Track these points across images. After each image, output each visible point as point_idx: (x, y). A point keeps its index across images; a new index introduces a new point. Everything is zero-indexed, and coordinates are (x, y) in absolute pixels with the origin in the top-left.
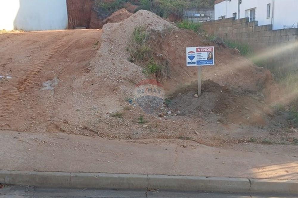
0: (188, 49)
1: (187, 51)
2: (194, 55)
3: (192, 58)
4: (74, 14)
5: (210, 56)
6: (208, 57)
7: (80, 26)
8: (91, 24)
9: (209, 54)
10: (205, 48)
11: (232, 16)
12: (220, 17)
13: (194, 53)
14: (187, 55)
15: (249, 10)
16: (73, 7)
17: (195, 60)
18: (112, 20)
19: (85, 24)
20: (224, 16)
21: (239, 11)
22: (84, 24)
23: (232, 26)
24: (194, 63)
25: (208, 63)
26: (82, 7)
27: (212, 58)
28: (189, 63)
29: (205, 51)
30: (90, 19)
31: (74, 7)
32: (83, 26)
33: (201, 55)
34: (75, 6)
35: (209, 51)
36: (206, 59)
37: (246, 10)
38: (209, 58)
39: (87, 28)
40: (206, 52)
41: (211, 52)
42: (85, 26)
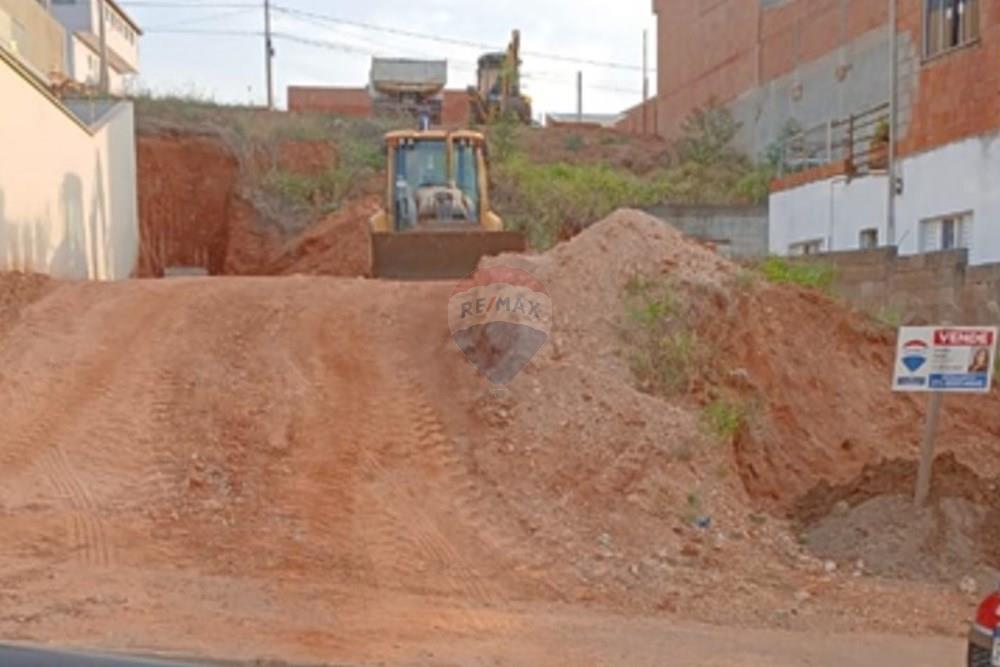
0: (906, 334)
1: (902, 340)
2: (924, 356)
3: (913, 363)
4: (158, 212)
5: (981, 359)
6: (972, 362)
7: (183, 261)
8: (230, 258)
9: (978, 353)
10: (964, 333)
11: (855, 245)
12: (793, 246)
13: (923, 344)
14: (901, 353)
15: (937, 219)
16: (154, 185)
17: (924, 371)
18: (327, 241)
19: (201, 257)
20: (817, 243)
21: (891, 222)
22: (196, 256)
23: (884, 279)
24: (921, 381)
25: (967, 384)
26: (190, 187)
27: (984, 369)
28: (901, 381)
29: (963, 343)
30: (224, 233)
31: (158, 182)
32: (192, 264)
33: (950, 355)
34: (163, 180)
35: (978, 344)
36: (965, 370)
37: (925, 222)
38: (976, 367)
39: (212, 273)
40: (967, 349)
41: (987, 347)
42: (201, 265)
